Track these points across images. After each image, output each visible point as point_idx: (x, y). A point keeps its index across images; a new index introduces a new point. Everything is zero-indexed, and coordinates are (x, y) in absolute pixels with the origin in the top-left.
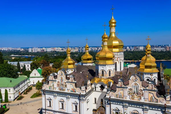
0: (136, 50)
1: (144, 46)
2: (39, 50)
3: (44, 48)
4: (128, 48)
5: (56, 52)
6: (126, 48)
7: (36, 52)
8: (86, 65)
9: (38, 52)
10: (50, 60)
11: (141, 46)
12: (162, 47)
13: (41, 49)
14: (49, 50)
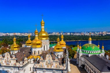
0: (66, 35)
1: (70, 33)
2: (4, 34)
3: (7, 33)
5: (16, 36)
6: (60, 34)
7: (2, 36)
8: (28, 47)
9: (3, 36)
10: (9, 43)
12: (79, 33)
13: (6, 34)
14: (11, 34)
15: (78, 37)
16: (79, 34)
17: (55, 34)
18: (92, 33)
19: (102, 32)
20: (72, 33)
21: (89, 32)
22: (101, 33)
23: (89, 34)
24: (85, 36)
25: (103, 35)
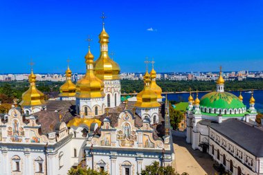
1: (161, 74)
2: (1, 78)
3: (10, 75)
4: (141, 75)
6: (138, 76)
10: (16, 94)
12: (183, 75)
13: (6, 76)
14: (20, 78)
15: (181, 84)
16: (183, 77)
17: (125, 78)
18: (214, 76)
19: (236, 72)
20: (166, 76)
21: (205, 73)
22: (233, 75)
23: (206, 76)
24: (196, 81)
25: (240, 79)
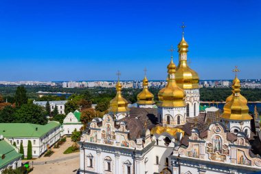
0: (219, 86)
1: (229, 81)
2: (77, 85)
3: (84, 83)
4: (206, 83)
5: (100, 87)
6: (203, 84)
7: (73, 87)
8: (143, 107)
9: (76, 88)
10: (93, 100)
11: (225, 80)
12: (256, 82)
13: (80, 83)
16: (257, 85)
